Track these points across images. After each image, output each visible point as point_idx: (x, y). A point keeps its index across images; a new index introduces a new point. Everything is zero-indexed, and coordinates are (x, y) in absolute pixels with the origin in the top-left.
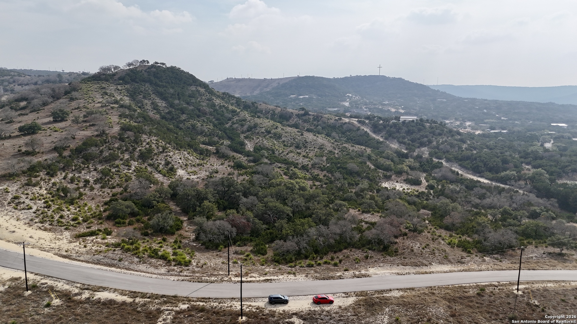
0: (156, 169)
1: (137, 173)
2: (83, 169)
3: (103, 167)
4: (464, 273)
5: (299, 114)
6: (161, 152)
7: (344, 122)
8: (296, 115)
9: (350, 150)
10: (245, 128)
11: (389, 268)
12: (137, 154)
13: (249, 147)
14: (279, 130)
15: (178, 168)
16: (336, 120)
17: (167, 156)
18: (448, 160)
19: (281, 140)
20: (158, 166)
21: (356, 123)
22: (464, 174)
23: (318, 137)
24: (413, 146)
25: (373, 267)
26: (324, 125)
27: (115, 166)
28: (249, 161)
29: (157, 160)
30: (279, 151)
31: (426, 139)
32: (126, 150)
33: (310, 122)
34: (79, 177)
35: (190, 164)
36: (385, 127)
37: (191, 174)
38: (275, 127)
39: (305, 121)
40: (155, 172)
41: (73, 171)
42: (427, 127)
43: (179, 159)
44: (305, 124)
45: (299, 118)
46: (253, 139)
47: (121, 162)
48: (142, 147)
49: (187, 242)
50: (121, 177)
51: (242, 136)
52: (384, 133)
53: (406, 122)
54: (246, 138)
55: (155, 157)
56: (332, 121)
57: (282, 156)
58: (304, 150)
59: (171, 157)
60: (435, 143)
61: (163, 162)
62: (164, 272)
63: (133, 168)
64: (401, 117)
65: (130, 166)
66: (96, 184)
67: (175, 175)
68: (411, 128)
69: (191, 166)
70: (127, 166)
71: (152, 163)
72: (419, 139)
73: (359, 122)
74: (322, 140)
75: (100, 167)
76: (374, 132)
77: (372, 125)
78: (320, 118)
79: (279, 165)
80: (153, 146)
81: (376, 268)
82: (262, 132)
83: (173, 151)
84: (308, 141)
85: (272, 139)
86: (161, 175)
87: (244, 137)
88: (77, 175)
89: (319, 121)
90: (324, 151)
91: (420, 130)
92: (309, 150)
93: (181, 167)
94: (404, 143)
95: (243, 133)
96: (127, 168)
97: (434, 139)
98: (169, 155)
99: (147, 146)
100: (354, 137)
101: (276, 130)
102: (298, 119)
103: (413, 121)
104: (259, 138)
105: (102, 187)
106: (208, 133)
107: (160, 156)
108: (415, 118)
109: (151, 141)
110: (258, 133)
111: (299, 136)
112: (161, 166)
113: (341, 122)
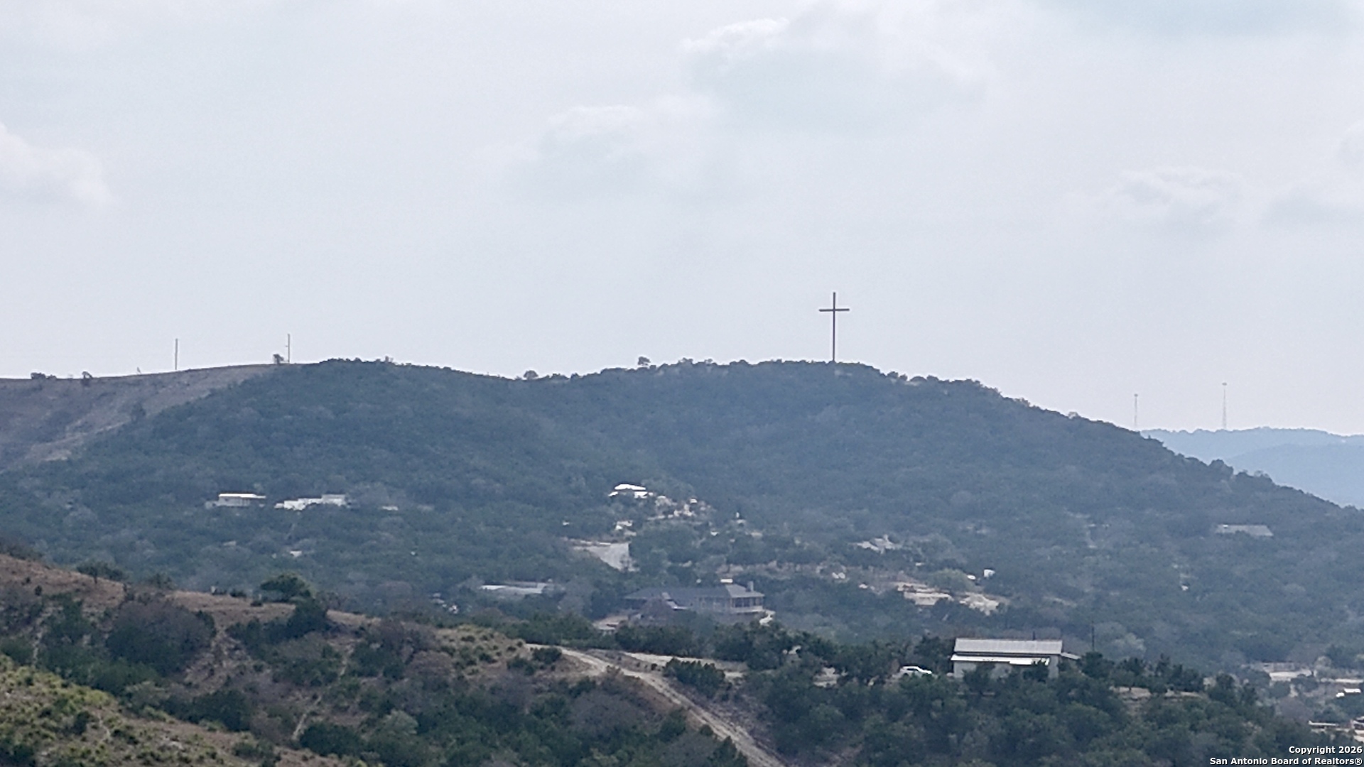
5: (253, 625)
7: (574, 676)
8: (233, 632)
16: (518, 664)
21: (656, 682)
26: (435, 703)
33: (332, 678)
36: (853, 713)
39: (297, 675)
42: (1133, 711)
44: (300, 699)
45: (255, 650)
53: (994, 675)
56: (493, 674)
64: (961, 644)
73: (680, 676)
77: (770, 702)
78: (407, 650)
89: (395, 674)
102: (250, 663)
103: (1037, 672)
108: (1054, 647)
113: (558, 676)
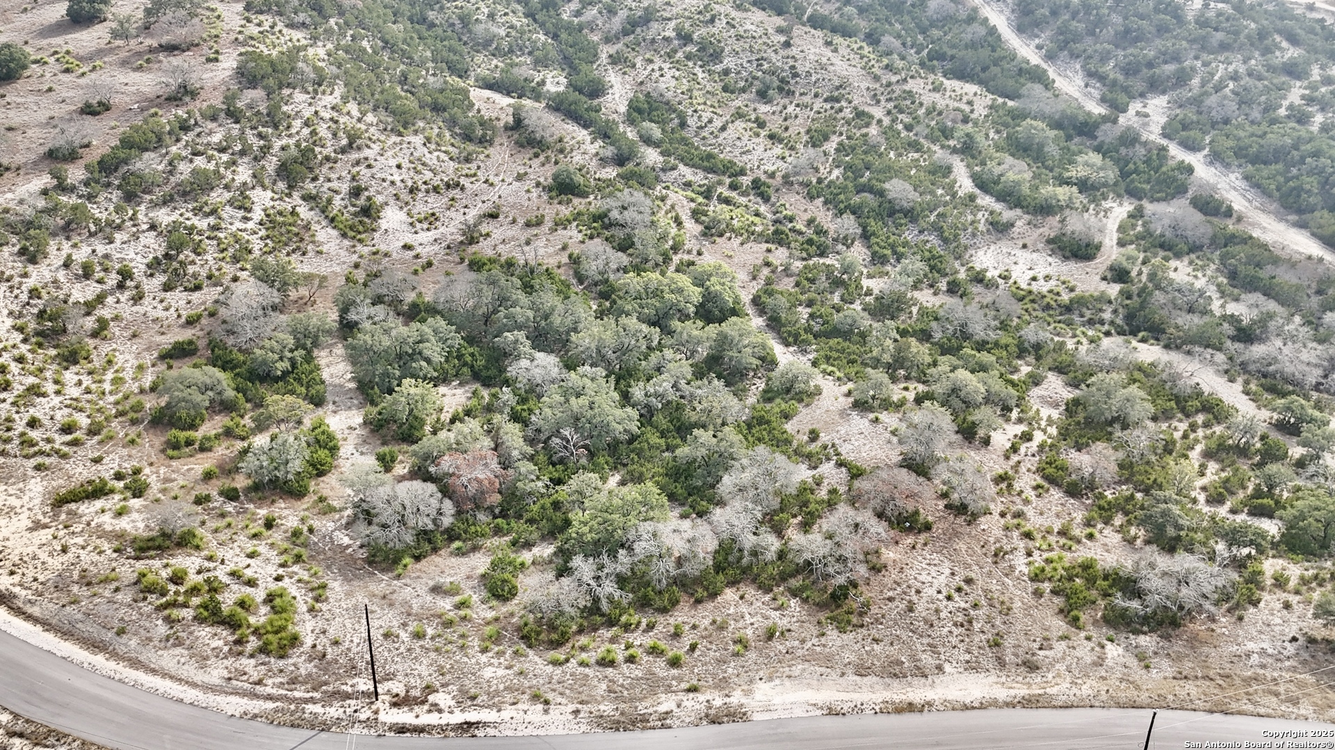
0: (323, 212)
1: (267, 229)
2: (119, 228)
3: (175, 216)
6: (343, 151)
9: (921, 104)
10: (617, 22)
12: (271, 164)
13: (617, 96)
14: (721, 24)
15: (387, 204)
17: (358, 163)
18: (1216, 158)
19: (719, 68)
20: (329, 201)
22: (1250, 215)
23: (835, 51)
24: (1126, 90)
25: (771, 679)
27: (206, 209)
28: (603, 162)
29: (329, 180)
30: (700, 117)
31: (1170, 68)
32: (243, 153)
34: (106, 256)
35: (425, 183)
37: (418, 226)
38: (709, 16)
40: (319, 222)
41: (91, 235)
43: (395, 170)
46: (634, 66)
47: (228, 195)
48: (290, 136)
49: (331, 526)
50: (222, 246)
51: (605, 51)
52: (1048, 33)
54: (615, 60)
55: (325, 170)
57: (704, 138)
58: (779, 108)
59: (369, 166)
60: (1196, 82)
61: (345, 187)
62: (217, 681)
63: (258, 214)
65: (249, 210)
66: (152, 275)
67: (374, 230)
68: (1135, 23)
69: (427, 191)
70: (240, 208)
71: (314, 192)
72: (1150, 65)
74: (845, 65)
75: (165, 217)
76: (1020, 29)
79: (687, 172)
80: (323, 130)
81: (777, 681)
82: (666, 39)
83: (383, 138)
84: (800, 69)
85: (691, 64)
86: (335, 233)
87: (610, 56)
88: (101, 249)
90: (841, 110)
91: (1162, 30)
92: (798, 105)
93: (397, 197)
94: (1102, 78)
95: (607, 40)
96: (241, 213)
97: (1199, 64)
98: (366, 159)
99: (306, 131)
100: (953, 46)
101: (710, 29)
104: (651, 61)
105: (167, 288)
106: (505, 45)
107: (338, 165)
109: (316, 112)
110: (653, 41)
111: (776, 52)
112: (337, 202)
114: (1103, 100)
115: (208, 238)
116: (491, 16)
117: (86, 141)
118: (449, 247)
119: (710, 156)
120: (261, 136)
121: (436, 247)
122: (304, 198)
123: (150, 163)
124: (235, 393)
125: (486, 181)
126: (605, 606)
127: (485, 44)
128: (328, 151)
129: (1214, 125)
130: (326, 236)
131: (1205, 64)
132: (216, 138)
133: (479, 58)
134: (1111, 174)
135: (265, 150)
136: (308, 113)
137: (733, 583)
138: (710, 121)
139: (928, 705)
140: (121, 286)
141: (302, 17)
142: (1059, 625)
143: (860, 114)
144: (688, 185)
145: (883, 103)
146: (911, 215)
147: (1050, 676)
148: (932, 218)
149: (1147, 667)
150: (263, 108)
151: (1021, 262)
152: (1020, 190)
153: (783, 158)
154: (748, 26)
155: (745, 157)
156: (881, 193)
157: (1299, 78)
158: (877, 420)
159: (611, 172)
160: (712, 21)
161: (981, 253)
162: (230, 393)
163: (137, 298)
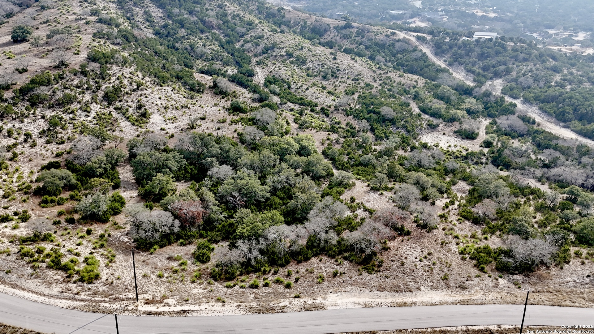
0: (124, 114)
1: (97, 120)
2: (27, 117)
3: (54, 114)
4: (459, 307)
5: (338, 27)
6: (134, 90)
7: (398, 38)
8: (334, 27)
9: (395, 82)
10: (260, 49)
11: (357, 294)
12: (101, 94)
13: (260, 77)
14: (305, 50)
15: (153, 113)
16: (386, 35)
17: (141, 95)
18: (526, 101)
19: (305, 67)
20: (127, 110)
21: (413, 40)
22: (543, 123)
23: (356, 61)
24: (484, 76)
25: (336, 292)
26: (369, 43)
27: (69, 111)
28: (254, 100)
29: (127, 102)
30: (297, 85)
31: (503, 67)
32: (88, 89)
33: (351, 38)
34: (20, 128)
35: (172, 105)
36: (451, 47)
37: (168, 121)
38: (300, 47)
39: (345, 37)
40: (121, 119)
41: (13, 119)
42: (509, 48)
43: (158, 99)
44: (345, 42)
45: (338, 32)
46: (267, 65)
47: (79, 106)
48: (110, 83)
49: (119, 234)
50: (75, 127)
51: (254, 60)
52: (449, 55)
53: (481, 40)
54: (258, 63)
55: (125, 97)
56: (382, 37)
57: (299, 93)
58: (332, 83)
59: (146, 97)
60: (514, 73)
61: (134, 105)
62: (55, 293)
63: (93, 114)
64: (476, 33)
65: (89, 112)
66: (41, 137)
67: (147, 123)
68: (486, 50)
69: (173, 109)
70: (85, 111)
71: (120, 106)
72: (494, 67)
73: (419, 38)
74: (360, 67)
75: (49, 113)
76: (436, 54)
77: (435, 45)
78: (366, 32)
79: (292, 106)
80: (125, 82)
81: (339, 294)
82: (281, 56)
83: (153, 87)
84: (340, 68)
85: (292, 65)
86: (129, 123)
87: (257, 62)
88: (17, 125)
89: (363, 37)
90: (359, 84)
91: (497, 53)
92: (340, 82)
93: (158, 110)
94: (473, 72)
95: (256, 56)
96: (85, 113)
97: (515, 66)
98: (145, 94)
99: (117, 82)
100: (408, 61)
101: (301, 52)
102: (336, 34)
103: (491, 40)
104: (275, 64)
105: (48, 142)
106: (210, 57)
107: (132, 96)
108: (495, 34)
109: (123, 74)
110: (276, 56)
111: (330, 61)
112: (131, 111)
113: (394, 37)
114: (474, 81)
115: (69, 123)
116: (204, 45)
117: (14, 82)
118: (182, 130)
119: (301, 99)
120: (96, 82)
121: (176, 130)
122: (115, 109)
123: (43, 91)
124: (76, 182)
125: (200, 106)
126: (253, 263)
127: (201, 56)
128: (128, 90)
129: (524, 89)
130: (125, 125)
131: (518, 66)
132: (76, 82)
133: (198, 62)
134: (481, 107)
135: (98, 88)
136: (119, 74)
137: (316, 255)
138: (302, 86)
139: (414, 304)
140: (26, 141)
141: (118, 40)
142: (475, 271)
143: (368, 85)
144: (292, 110)
145: (378, 81)
146: (393, 122)
147: (473, 292)
148: (402, 123)
149: (519, 288)
150: (98, 72)
151: (443, 140)
152: (441, 112)
153: (334, 100)
154: (318, 52)
155: (317, 100)
156: (379, 113)
157: (558, 73)
158: (382, 194)
159: (257, 104)
160: (302, 49)
161: (425, 137)
162: (74, 181)
163: (34, 145)
